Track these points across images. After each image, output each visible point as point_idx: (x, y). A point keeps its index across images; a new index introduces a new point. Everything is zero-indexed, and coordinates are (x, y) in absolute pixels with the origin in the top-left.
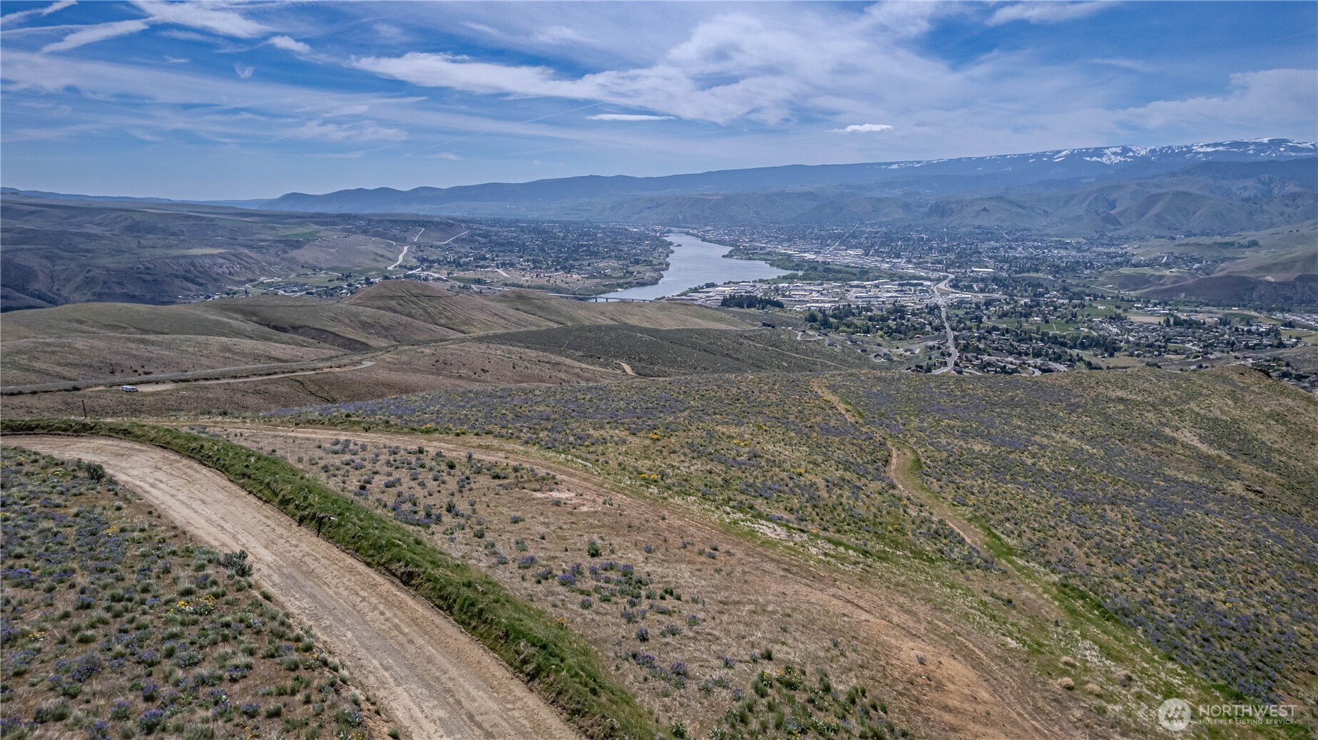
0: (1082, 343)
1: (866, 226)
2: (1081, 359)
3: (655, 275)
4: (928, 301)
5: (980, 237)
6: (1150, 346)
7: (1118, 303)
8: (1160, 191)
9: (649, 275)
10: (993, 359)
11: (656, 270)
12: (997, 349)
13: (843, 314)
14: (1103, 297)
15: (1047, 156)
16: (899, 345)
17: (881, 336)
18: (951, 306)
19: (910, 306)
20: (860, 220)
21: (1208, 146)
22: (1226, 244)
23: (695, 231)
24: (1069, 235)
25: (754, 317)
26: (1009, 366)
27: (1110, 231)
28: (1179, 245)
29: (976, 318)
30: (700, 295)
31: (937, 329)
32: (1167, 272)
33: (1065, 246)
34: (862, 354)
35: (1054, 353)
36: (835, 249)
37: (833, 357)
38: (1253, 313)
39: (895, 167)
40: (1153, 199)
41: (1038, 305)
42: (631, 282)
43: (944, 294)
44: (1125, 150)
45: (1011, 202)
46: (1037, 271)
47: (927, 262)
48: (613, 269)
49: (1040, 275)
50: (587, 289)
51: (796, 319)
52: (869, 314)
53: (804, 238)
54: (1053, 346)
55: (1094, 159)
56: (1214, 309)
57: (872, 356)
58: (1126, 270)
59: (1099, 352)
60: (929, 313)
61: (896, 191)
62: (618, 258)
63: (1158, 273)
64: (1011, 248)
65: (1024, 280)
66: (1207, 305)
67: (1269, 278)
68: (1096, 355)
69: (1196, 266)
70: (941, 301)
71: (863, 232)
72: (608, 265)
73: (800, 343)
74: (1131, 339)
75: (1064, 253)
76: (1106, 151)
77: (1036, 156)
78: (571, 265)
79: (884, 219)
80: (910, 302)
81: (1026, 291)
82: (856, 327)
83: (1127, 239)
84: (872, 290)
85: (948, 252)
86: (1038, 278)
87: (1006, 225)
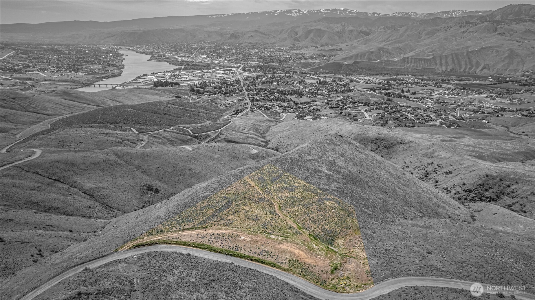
0: (291, 93)
1: (206, 43)
2: (291, 100)
3: (119, 71)
4: (235, 78)
5: (251, 47)
6: (313, 93)
7: (301, 75)
8: (312, 28)
9: (115, 71)
10: (263, 103)
11: (119, 69)
12: (263, 99)
13: (204, 85)
16: (228, 99)
17: (221, 95)
18: (244, 79)
19: (230, 80)
20: (203, 41)
21: (325, 10)
22: (333, 49)
24: (283, 46)
25: (169, 91)
26: (269, 106)
27: (297, 44)
28: (319, 50)
29: (254, 85)
30: (142, 80)
31: (241, 91)
32: (316, 61)
33: (282, 51)
34: (215, 105)
35: (283, 99)
36: (195, 55)
37: (205, 108)
38: (342, 77)
39: (215, 17)
40: (310, 31)
41: (275, 77)
42: (109, 76)
43: (240, 74)
45: (261, 33)
46: (273, 62)
47: (232, 60)
49: (274, 64)
50: (88, 80)
51: (186, 90)
52: (214, 85)
53: (181, 50)
54: (282, 95)
57: (219, 105)
58: (303, 61)
59: (297, 96)
60: (236, 83)
62: (100, 64)
63: (313, 62)
64: (262, 52)
65: (269, 66)
66: (329, 74)
67: (346, 63)
68: (296, 98)
69: (325, 58)
70: (240, 77)
71: (205, 47)
72: (96, 67)
73: (191, 103)
74: (307, 90)
75: (281, 53)
77: (268, 12)
78: (77, 68)
79: (213, 40)
80: (229, 78)
81: (270, 71)
82: (211, 92)
83: (302, 47)
84: (213, 73)
85: (240, 54)
86: (274, 65)
87: (260, 42)
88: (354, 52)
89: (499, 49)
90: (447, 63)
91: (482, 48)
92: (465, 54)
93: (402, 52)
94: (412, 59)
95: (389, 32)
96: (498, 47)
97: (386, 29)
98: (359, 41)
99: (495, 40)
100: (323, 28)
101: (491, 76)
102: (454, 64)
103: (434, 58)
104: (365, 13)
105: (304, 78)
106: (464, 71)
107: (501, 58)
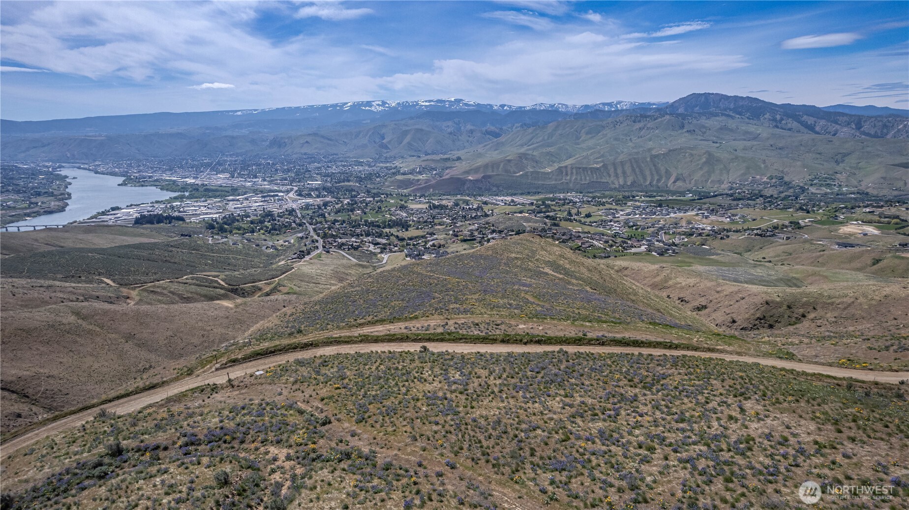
1: (227, 156)
2: (392, 235)
3: (61, 204)
4: (285, 207)
5: (308, 161)
7: (400, 198)
8: (407, 128)
9: (53, 204)
10: (344, 240)
11: (59, 200)
12: (343, 234)
13: (230, 220)
14: (391, 195)
15: (339, 106)
17: (264, 234)
18: (302, 209)
19: (275, 211)
20: (221, 152)
21: (426, 101)
22: (446, 159)
23: (86, 166)
24: (362, 157)
27: (385, 153)
28: (424, 161)
29: (322, 215)
30: (109, 217)
31: (300, 225)
32: (421, 177)
33: (361, 164)
34: (257, 248)
35: (377, 232)
36: (208, 174)
37: (238, 253)
38: (468, 198)
39: (239, 113)
40: (405, 133)
41: (356, 203)
42: (37, 212)
43: (294, 201)
44: (384, 103)
45: (322, 137)
46: (349, 181)
47: (277, 180)
48: (15, 201)
49: (351, 183)
52: (248, 219)
53: (181, 167)
55: (367, 108)
56: (449, 197)
57: (264, 248)
58: (399, 177)
59: (399, 229)
60: (289, 215)
61: (243, 131)
62: (18, 192)
63: (416, 178)
64: (328, 167)
65: (343, 188)
66: (444, 195)
67: (470, 178)
68: (398, 231)
69: (434, 172)
70: (294, 206)
71: (226, 161)
72: (11, 198)
73: (212, 245)
75: (361, 168)
76: (373, 103)
77: (332, 106)
79: (239, 151)
80: (274, 208)
81: (346, 194)
83: (395, 157)
84: (244, 202)
85: (289, 172)
86: (350, 186)
87: (322, 151)
88: (480, 162)
89: (694, 152)
90: (624, 173)
91: (670, 151)
92: (648, 159)
93: (554, 159)
94: (572, 168)
95: (530, 130)
96: (690, 148)
97: (525, 127)
98: (485, 146)
99: (683, 139)
100: (424, 128)
101: (688, 190)
102: (635, 174)
103: (605, 166)
104: (489, 105)
105: (406, 202)
106: (650, 184)
107: (698, 165)
